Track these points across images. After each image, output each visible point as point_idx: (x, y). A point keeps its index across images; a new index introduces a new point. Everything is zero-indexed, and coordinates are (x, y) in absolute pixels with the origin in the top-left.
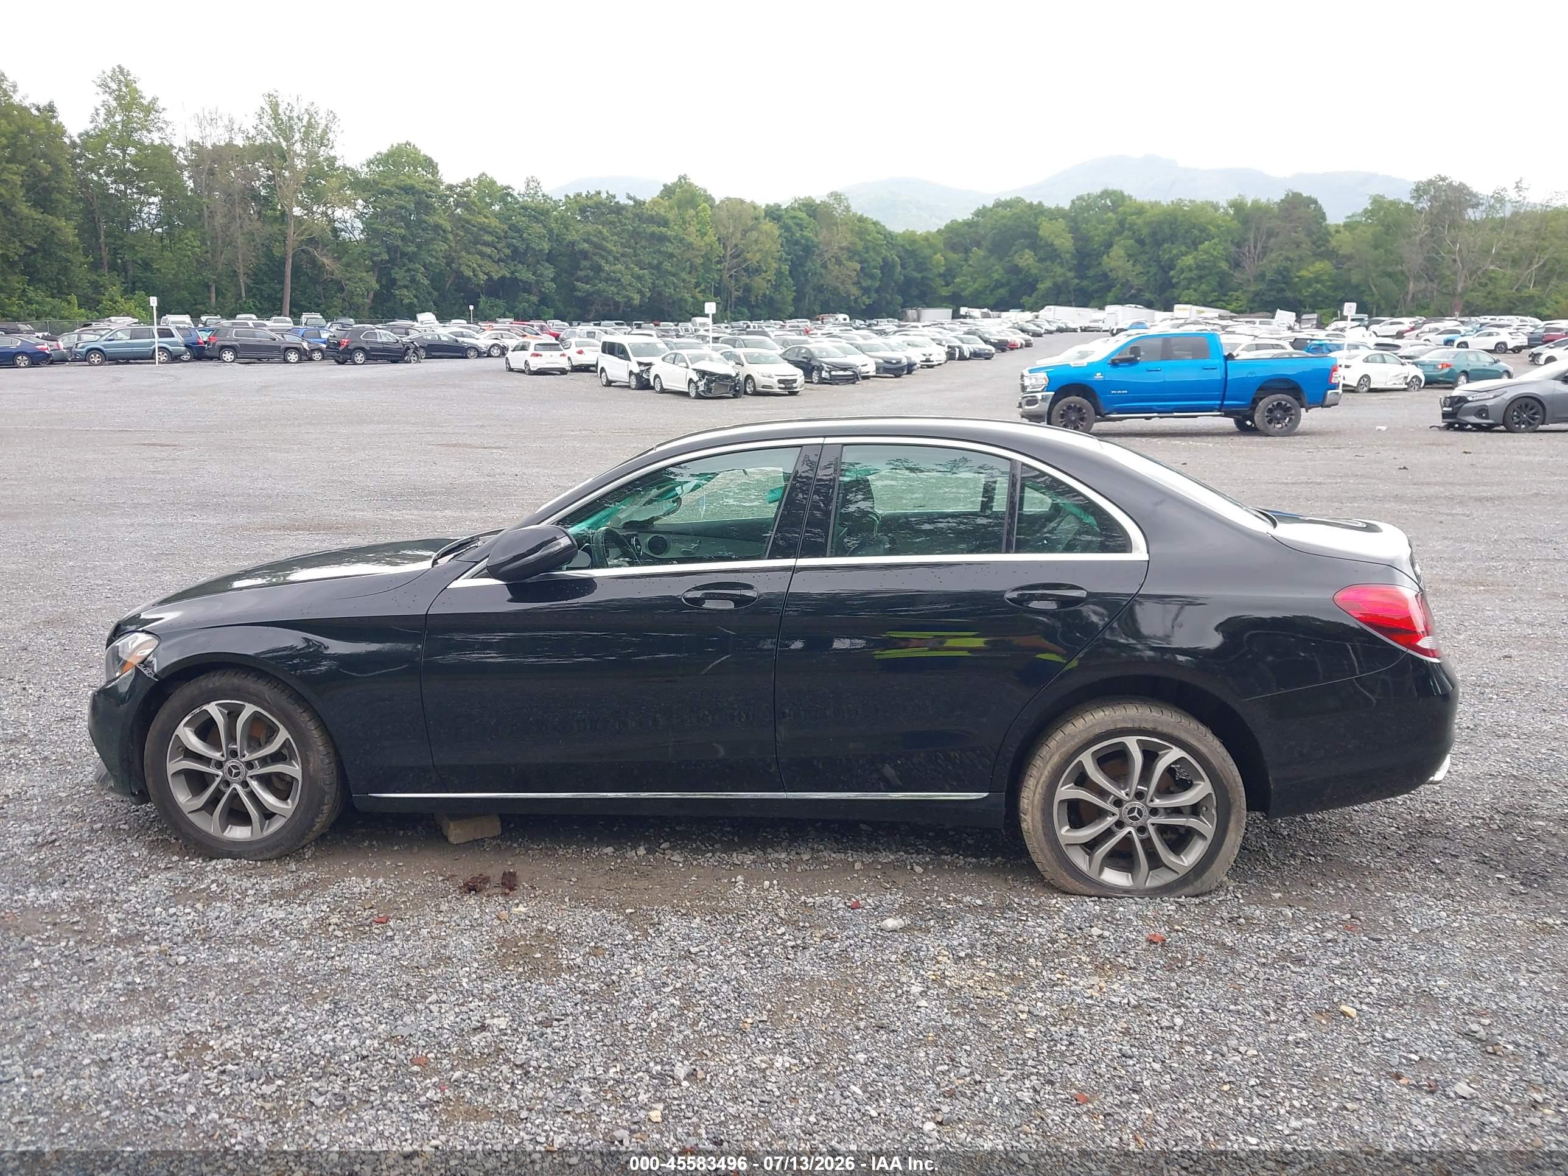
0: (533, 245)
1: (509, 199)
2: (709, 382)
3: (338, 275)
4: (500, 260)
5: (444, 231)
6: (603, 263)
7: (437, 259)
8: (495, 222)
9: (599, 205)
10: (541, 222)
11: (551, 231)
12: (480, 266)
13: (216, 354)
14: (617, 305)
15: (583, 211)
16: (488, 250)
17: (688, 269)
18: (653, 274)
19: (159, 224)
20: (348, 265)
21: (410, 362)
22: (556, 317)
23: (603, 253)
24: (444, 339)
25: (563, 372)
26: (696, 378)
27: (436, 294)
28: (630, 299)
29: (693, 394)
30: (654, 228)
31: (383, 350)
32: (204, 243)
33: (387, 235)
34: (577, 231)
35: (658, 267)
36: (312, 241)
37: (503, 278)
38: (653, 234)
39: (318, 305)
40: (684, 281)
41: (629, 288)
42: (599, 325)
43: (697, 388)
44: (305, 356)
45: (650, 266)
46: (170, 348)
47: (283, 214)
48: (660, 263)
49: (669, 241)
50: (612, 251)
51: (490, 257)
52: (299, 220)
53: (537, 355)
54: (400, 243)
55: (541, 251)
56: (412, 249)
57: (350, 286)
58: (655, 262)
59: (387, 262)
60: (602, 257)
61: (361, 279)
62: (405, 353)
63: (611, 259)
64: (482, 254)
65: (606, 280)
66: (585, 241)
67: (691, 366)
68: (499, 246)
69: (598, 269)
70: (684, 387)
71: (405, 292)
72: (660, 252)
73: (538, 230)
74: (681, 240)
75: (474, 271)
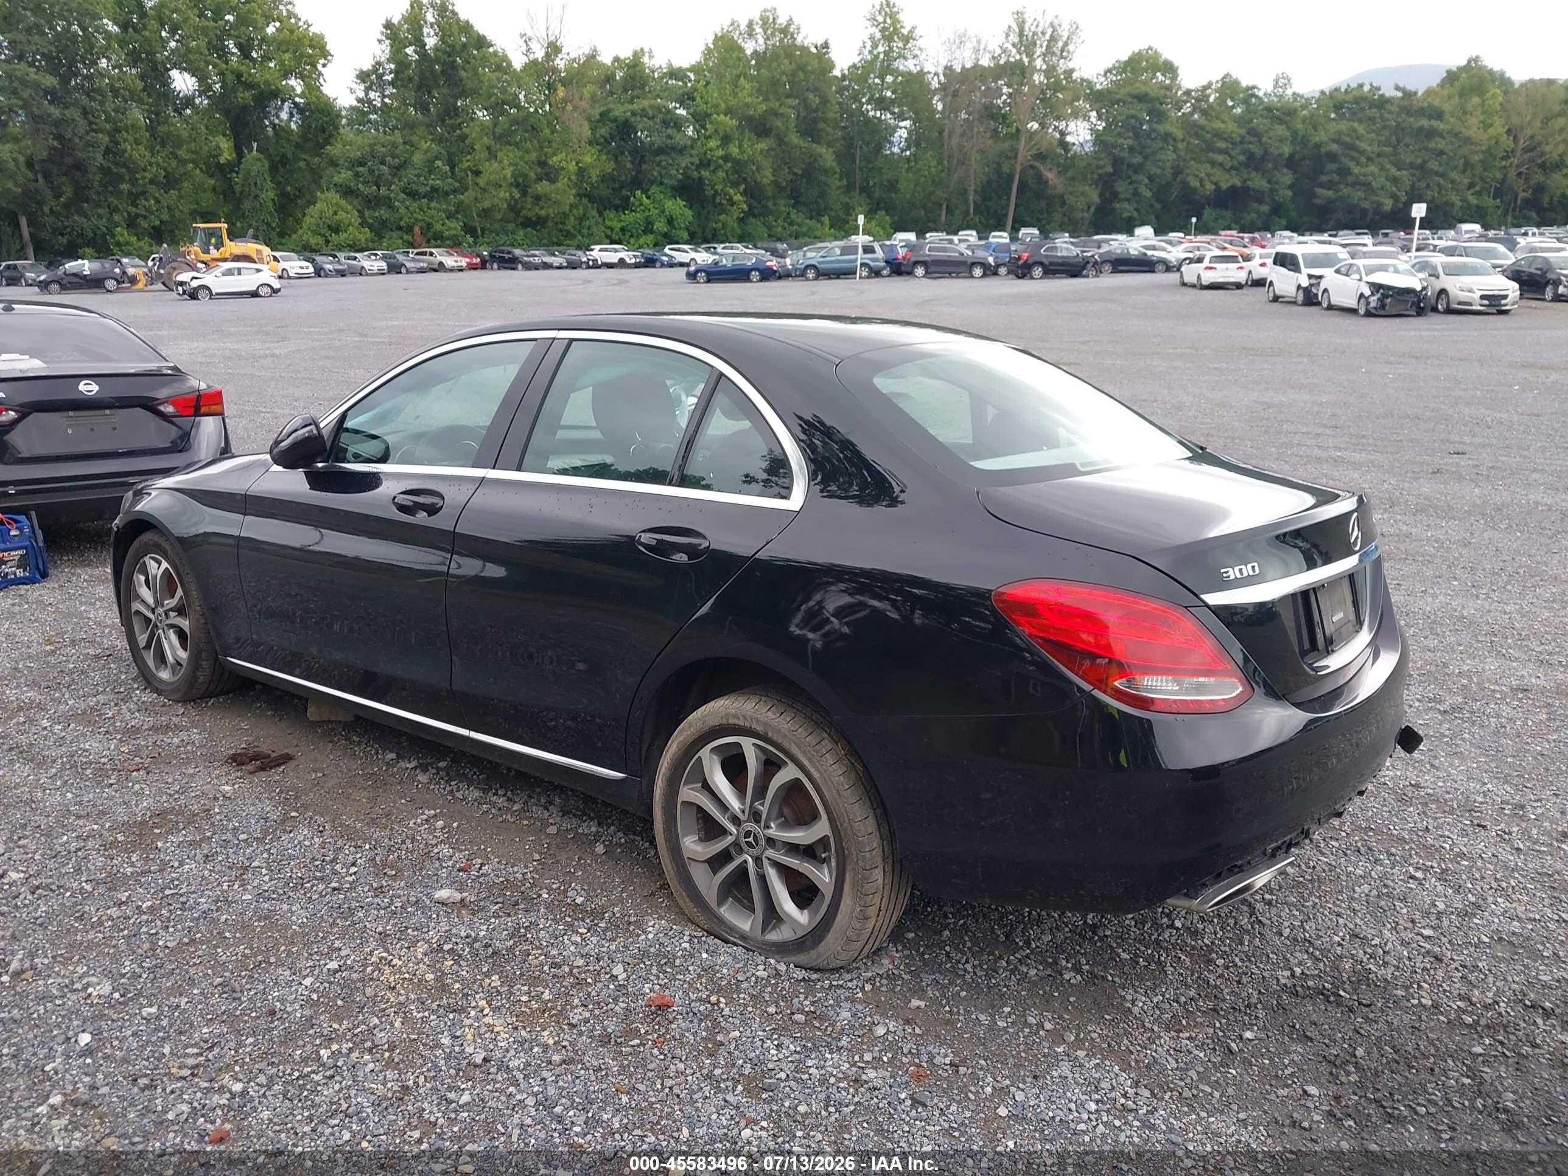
0: (1272, 150)
1: (1253, 100)
2: (1385, 296)
3: (1060, 189)
4: (1232, 168)
5: (1174, 140)
6: (1352, 165)
7: (1164, 169)
8: (1231, 127)
9: (1357, 100)
10: (1285, 123)
11: (1295, 133)
12: (1208, 175)
13: (909, 269)
14: (1364, 212)
15: (1338, 107)
16: (1220, 158)
17: (1461, 167)
18: (1413, 175)
19: (908, 148)
20: (1073, 179)
21: (1087, 276)
22: (1286, 229)
23: (1355, 154)
24: (1132, 252)
25: (1239, 286)
26: (1367, 292)
27: (1158, 206)
28: (1379, 205)
29: (1362, 312)
30: (1424, 122)
31: (1062, 264)
32: (940, 162)
33: (1114, 146)
34: (1326, 131)
35: (1422, 166)
36: (1041, 157)
37: (1233, 188)
38: (1421, 130)
39: (1039, 220)
40: (1453, 182)
41: (1380, 192)
42: (1335, 236)
43: (1368, 303)
44: (990, 272)
45: (1412, 166)
46: (872, 264)
47: (1018, 130)
48: (1425, 162)
49: (1441, 135)
50: (1365, 151)
51: (1221, 165)
52: (1032, 134)
53: (1211, 268)
54: (1126, 154)
55: (1280, 155)
56: (1137, 159)
57: (1070, 200)
58: (1419, 161)
59: (1111, 174)
60: (1353, 158)
61: (1083, 193)
62: (1084, 267)
63: (1363, 160)
64: (1213, 163)
65: (1354, 184)
66: (1334, 141)
67: (1365, 279)
68: (1233, 153)
69: (1345, 172)
70: (1352, 303)
71: (1126, 205)
72: (1426, 149)
73: (1280, 132)
74: (1456, 135)
75: (1201, 181)
